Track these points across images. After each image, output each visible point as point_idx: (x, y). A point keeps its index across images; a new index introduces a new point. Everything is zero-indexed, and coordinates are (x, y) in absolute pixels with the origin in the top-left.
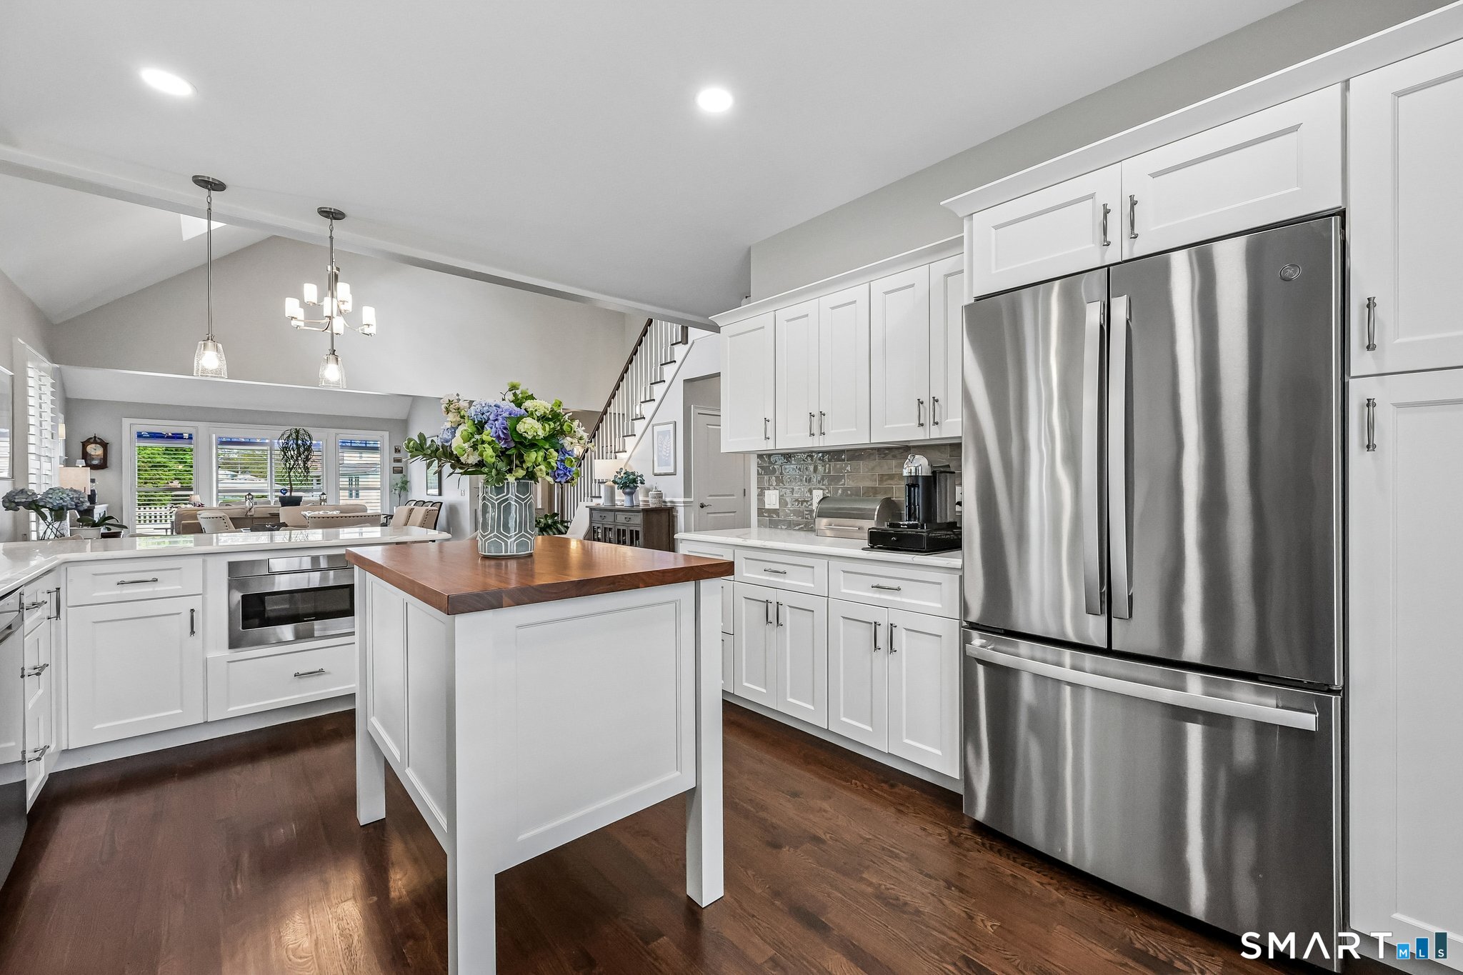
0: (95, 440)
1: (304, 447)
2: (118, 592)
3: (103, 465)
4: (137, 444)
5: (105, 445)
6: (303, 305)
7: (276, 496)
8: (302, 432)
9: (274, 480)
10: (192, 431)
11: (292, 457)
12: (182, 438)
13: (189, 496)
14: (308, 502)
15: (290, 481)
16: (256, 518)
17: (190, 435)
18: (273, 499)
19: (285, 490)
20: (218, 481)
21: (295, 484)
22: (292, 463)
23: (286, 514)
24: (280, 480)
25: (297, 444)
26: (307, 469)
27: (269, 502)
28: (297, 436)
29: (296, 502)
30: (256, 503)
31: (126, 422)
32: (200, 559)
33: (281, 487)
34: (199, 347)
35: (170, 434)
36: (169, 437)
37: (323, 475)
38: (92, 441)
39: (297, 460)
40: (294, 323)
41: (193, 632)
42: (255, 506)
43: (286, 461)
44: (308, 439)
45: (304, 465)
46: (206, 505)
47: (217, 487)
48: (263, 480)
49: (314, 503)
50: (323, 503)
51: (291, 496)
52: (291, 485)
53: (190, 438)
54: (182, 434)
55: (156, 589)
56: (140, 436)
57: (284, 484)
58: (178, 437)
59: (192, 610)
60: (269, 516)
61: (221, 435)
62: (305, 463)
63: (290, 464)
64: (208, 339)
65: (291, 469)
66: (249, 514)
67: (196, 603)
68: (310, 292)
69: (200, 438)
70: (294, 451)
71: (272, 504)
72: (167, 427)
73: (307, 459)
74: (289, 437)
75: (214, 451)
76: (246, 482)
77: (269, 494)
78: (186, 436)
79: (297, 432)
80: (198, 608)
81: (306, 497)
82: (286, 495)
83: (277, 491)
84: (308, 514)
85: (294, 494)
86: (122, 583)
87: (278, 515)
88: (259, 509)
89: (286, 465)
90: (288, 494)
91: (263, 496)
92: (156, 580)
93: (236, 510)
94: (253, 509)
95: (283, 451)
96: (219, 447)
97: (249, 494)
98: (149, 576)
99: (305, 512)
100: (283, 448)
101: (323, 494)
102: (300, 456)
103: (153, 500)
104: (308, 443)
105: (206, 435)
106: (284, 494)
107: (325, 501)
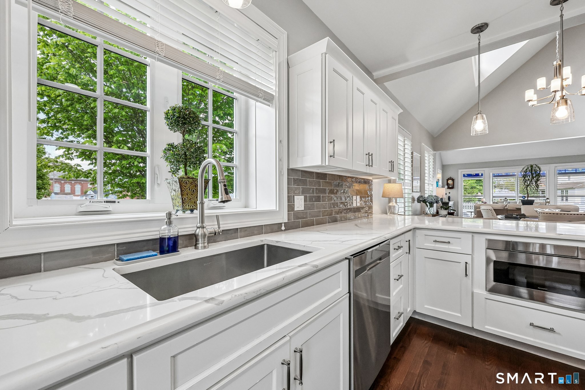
0: (450, 179)
1: (535, 174)
2: (434, 245)
3: (453, 188)
4: (463, 179)
5: (453, 180)
6: (537, 92)
7: (520, 200)
8: (534, 166)
9: (519, 192)
10: (483, 172)
11: (529, 180)
12: (479, 175)
13: (481, 199)
14: (537, 203)
15: (527, 192)
16: (509, 210)
17: (482, 174)
18: (518, 202)
19: (524, 196)
20: (492, 193)
21: (530, 194)
22: (529, 183)
23: (525, 210)
24: (522, 191)
25: (532, 173)
26: (537, 186)
27: (516, 203)
28: (532, 169)
29: (531, 203)
30: (509, 203)
31: (460, 171)
32: (470, 235)
33: (522, 195)
34: (473, 119)
35: (474, 174)
36: (474, 175)
37: (546, 189)
38: (449, 179)
39: (531, 181)
40: (530, 104)
41: (466, 275)
42: (509, 204)
43: (525, 182)
44: (538, 170)
45: (536, 184)
46: (488, 203)
47: (492, 195)
48: (513, 192)
49: (541, 204)
50: (547, 204)
51: (528, 200)
52: (528, 194)
53: (482, 175)
54: (479, 174)
55: (450, 247)
56: (464, 176)
57: (524, 194)
58: (477, 175)
59: (466, 263)
60: (516, 209)
61: (494, 173)
62: (536, 182)
63: (527, 183)
64: (478, 114)
65: (528, 186)
66: (505, 208)
67: (468, 259)
68: (541, 83)
69: (486, 175)
70: (530, 176)
71: (518, 203)
72: (473, 172)
73: (538, 180)
74: (527, 169)
75: (491, 180)
76: (505, 193)
77: (516, 198)
78: (480, 174)
79: (532, 166)
80: (470, 262)
81: (537, 200)
82: (525, 199)
83: (520, 197)
84: (539, 210)
85: (529, 199)
86: (435, 241)
87: (520, 209)
88: (511, 206)
89: (525, 184)
90: (526, 199)
91: (514, 200)
92: (449, 243)
93: (499, 206)
94: (507, 206)
95: (524, 177)
96: (493, 178)
97: (506, 199)
98: (446, 240)
99: (537, 209)
100: (524, 175)
101: (548, 199)
102: (533, 179)
103: (471, 200)
104: (538, 172)
105: (488, 173)
106: (524, 198)
107: (549, 202)
